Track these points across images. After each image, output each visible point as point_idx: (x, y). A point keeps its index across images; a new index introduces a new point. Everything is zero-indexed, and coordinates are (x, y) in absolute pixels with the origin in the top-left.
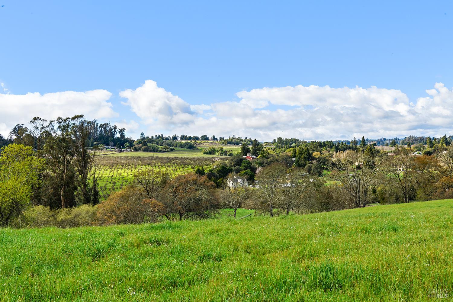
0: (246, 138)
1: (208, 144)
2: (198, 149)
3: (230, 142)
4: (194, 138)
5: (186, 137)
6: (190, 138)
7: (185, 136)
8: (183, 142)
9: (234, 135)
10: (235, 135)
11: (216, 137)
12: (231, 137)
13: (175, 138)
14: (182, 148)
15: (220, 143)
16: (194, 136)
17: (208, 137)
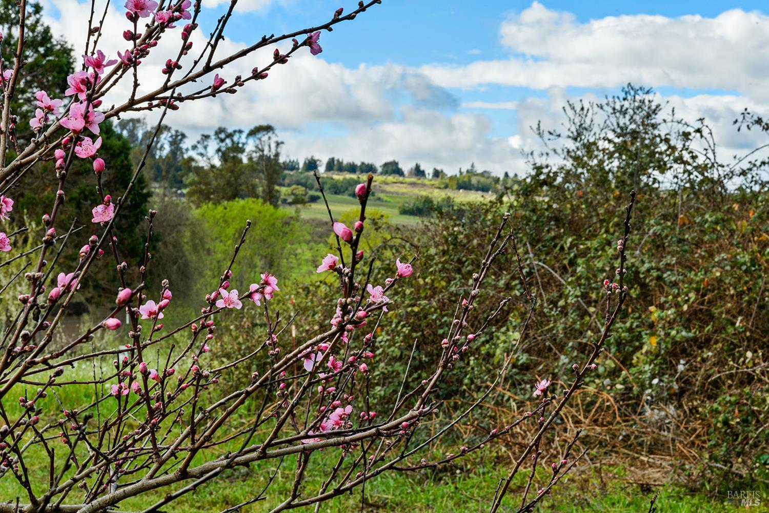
0: (506, 175)
1: (405, 185)
2: (379, 199)
3: (464, 182)
4: (364, 168)
5: (340, 163)
6: (352, 168)
7: (338, 161)
8: (338, 177)
9: (473, 166)
10: (475, 165)
11: (422, 168)
12: (464, 170)
13: (312, 165)
14: (336, 193)
15: (437, 185)
16: (363, 163)
17: (400, 166)
